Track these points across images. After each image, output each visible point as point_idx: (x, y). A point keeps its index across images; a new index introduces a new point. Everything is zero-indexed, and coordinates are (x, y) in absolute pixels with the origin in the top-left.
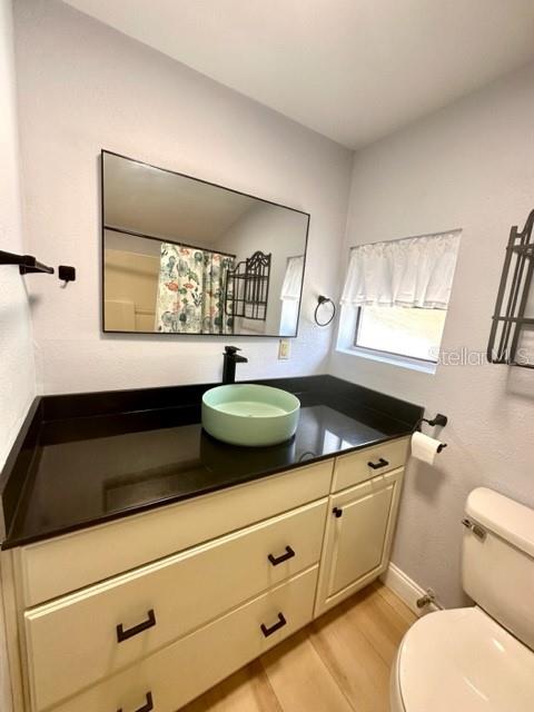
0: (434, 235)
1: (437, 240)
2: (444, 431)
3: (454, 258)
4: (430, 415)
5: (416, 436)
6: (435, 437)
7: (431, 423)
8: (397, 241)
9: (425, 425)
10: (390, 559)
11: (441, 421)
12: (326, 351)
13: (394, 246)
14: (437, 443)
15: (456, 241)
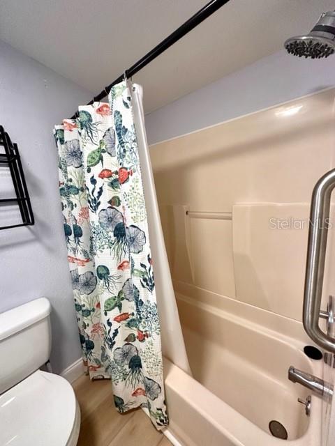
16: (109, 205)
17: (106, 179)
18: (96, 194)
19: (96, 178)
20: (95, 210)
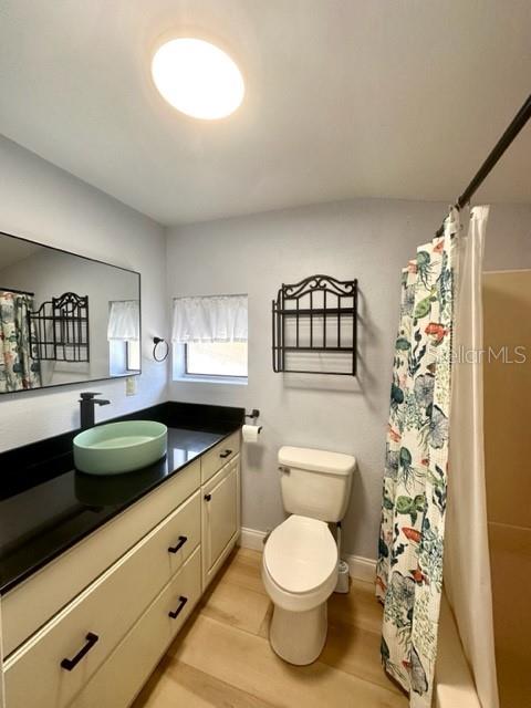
0: (233, 296)
1: (234, 299)
2: (259, 420)
3: (246, 311)
4: (249, 412)
5: (245, 428)
6: (254, 424)
7: (251, 417)
8: (209, 297)
9: (247, 419)
10: (241, 525)
11: (256, 414)
12: (164, 382)
13: (206, 300)
14: (256, 428)
15: (245, 301)
16: (428, 371)
17: (430, 336)
18: (417, 354)
19: (422, 333)
20: (413, 374)
